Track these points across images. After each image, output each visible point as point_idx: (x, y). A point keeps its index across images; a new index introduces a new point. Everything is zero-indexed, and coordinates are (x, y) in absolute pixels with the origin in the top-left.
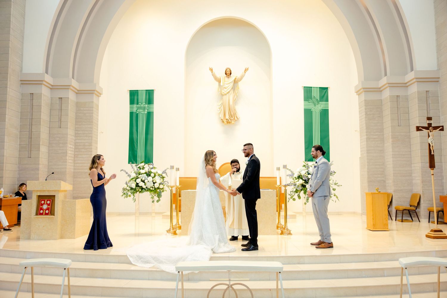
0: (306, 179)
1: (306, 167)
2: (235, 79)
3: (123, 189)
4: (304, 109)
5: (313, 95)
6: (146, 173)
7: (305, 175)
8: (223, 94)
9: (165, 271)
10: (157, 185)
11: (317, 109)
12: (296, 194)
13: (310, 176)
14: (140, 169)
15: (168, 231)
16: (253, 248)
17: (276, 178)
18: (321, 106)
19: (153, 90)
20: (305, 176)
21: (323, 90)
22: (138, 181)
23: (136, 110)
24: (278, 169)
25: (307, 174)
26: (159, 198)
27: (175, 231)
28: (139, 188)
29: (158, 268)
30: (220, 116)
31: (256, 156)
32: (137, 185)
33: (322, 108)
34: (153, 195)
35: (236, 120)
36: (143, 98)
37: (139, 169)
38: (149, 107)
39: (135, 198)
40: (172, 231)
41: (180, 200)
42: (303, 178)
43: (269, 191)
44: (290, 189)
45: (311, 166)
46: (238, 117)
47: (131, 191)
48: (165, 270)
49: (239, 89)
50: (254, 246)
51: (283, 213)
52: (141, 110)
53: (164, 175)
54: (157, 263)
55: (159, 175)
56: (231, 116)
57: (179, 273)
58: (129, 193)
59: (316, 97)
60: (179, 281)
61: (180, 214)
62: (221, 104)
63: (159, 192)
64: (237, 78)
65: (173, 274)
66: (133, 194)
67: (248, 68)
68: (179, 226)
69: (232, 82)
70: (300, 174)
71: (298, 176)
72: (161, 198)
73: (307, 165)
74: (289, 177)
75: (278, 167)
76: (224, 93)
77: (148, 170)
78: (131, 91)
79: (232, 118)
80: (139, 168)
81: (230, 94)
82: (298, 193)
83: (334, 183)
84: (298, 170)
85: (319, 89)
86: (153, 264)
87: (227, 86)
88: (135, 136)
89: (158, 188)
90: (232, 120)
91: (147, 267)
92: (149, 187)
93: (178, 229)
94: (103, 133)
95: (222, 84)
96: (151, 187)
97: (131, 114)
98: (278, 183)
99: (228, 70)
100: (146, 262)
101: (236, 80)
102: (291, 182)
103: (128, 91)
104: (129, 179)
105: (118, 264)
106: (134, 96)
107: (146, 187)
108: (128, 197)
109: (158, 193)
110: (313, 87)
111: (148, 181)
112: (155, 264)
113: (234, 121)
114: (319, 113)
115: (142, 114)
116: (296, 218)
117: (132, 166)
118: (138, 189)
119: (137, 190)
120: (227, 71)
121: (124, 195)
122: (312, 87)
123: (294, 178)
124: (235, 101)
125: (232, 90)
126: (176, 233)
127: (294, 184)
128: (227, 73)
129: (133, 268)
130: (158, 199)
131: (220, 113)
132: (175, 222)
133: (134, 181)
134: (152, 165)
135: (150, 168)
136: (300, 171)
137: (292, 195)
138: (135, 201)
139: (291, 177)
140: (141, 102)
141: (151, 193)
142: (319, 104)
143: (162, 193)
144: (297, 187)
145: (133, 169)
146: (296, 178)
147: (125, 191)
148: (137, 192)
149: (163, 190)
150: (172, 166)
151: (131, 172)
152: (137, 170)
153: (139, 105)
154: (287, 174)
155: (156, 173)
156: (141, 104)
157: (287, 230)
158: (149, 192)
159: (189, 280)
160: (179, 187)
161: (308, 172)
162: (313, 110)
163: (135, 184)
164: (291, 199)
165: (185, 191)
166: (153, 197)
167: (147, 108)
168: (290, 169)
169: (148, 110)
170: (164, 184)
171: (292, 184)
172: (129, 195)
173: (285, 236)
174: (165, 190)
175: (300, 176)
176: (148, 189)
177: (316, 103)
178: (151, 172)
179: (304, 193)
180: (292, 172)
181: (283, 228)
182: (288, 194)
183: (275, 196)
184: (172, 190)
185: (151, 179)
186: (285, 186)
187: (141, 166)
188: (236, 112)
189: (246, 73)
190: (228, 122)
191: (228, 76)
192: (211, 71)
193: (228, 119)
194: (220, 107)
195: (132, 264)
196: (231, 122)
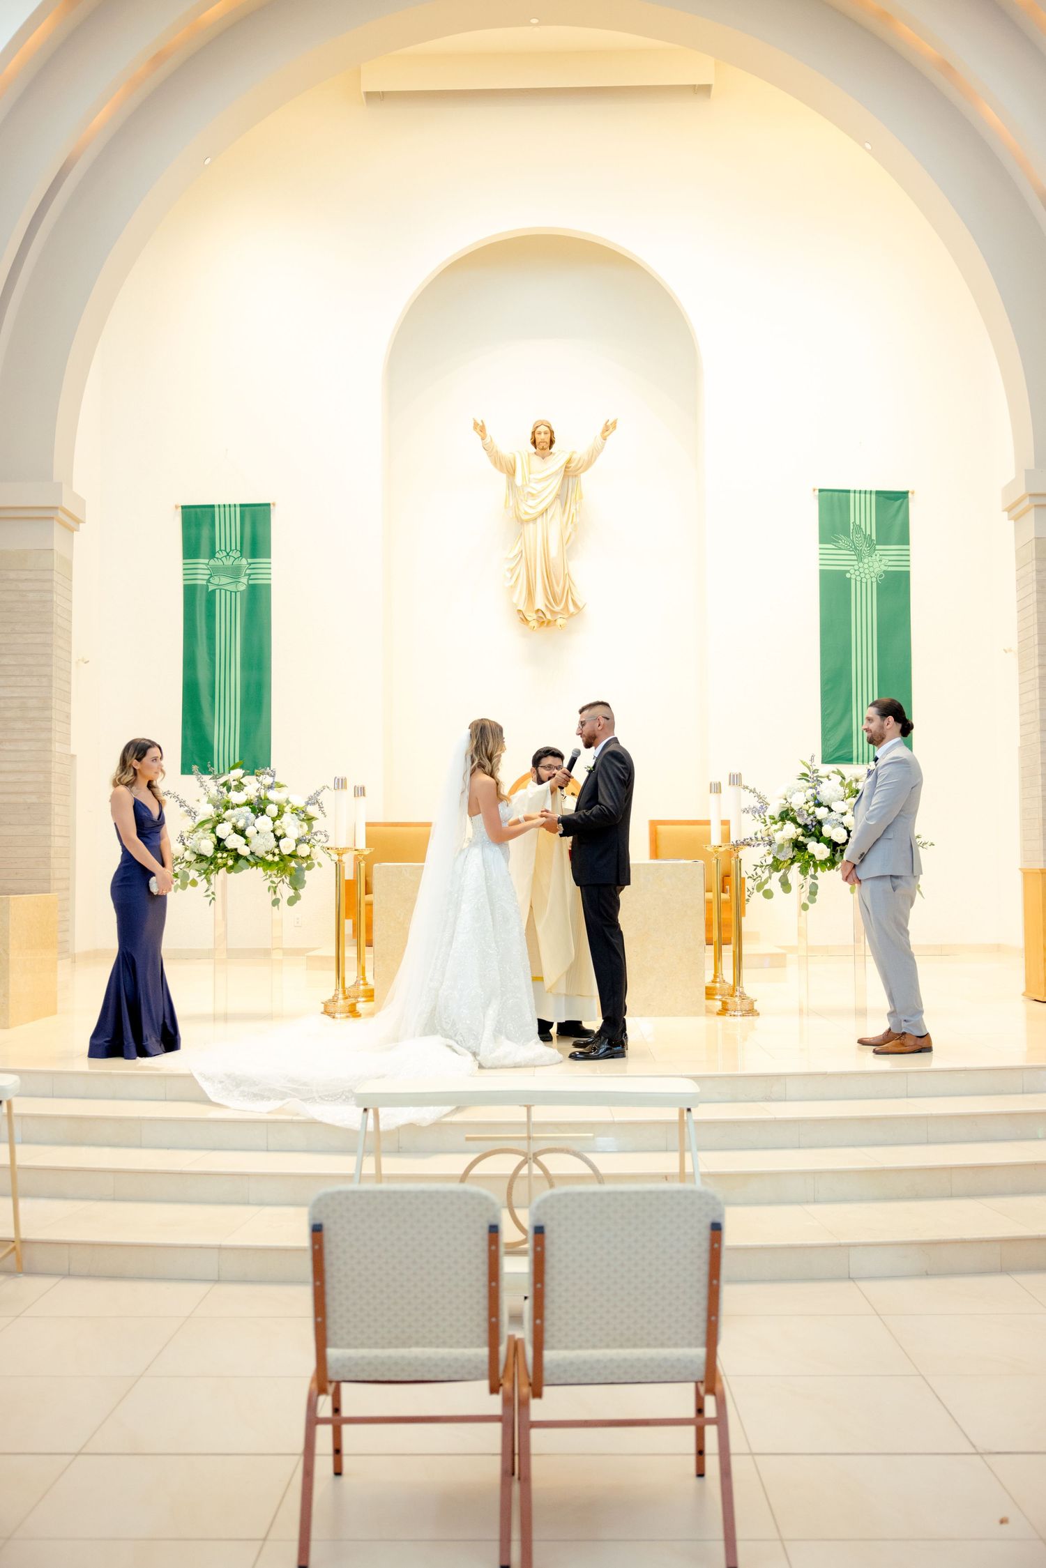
0: (809, 822)
1: (808, 781)
2: (569, 461)
4: (822, 572)
5: (852, 520)
6: (249, 803)
7: (806, 807)
8: (525, 517)
9: (320, 1123)
10: (287, 846)
11: (867, 571)
12: (777, 876)
14: (229, 790)
15: (330, 1005)
16: (607, 1049)
17: (709, 822)
18: (882, 561)
19: (269, 505)
20: (805, 812)
21: (891, 501)
22: (224, 830)
23: (207, 577)
24: (716, 788)
25: (811, 803)
26: (295, 889)
27: (354, 1005)
28: (225, 855)
29: (298, 1114)
30: (515, 601)
32: (220, 844)
33: (885, 568)
34: (276, 880)
35: (572, 615)
36: (228, 533)
37: (224, 790)
38: (252, 566)
39: (212, 889)
40: (341, 1002)
41: (370, 904)
42: (799, 820)
43: (677, 865)
44: (752, 858)
45: (828, 777)
46: (580, 605)
47: (198, 865)
48: (319, 1117)
49: (581, 498)
50: (612, 1043)
51: (728, 951)
52: (224, 580)
53: (313, 810)
55: (296, 811)
56: (552, 597)
58: (193, 874)
59: (863, 526)
60: (367, 1152)
61: (368, 954)
62: (516, 556)
63: (296, 869)
64: (576, 457)
65: (346, 1130)
66: (205, 878)
67: (615, 423)
68: (366, 991)
69: (556, 473)
70: (787, 805)
71: (782, 812)
72: (301, 892)
73: (814, 773)
74: (750, 816)
75: (716, 780)
76: (526, 513)
77: (258, 794)
78: (187, 510)
79: (557, 604)
80: (224, 784)
81: (549, 517)
82: (782, 871)
84: (782, 791)
85: (874, 496)
87: (539, 487)
88: (202, 675)
89: (292, 856)
90: (559, 613)
91: (261, 1110)
92: (260, 852)
93: (363, 999)
94: (86, 662)
95: (518, 480)
96: (267, 852)
97: (190, 592)
98: (716, 840)
99: (543, 429)
100: (255, 1095)
101: (572, 465)
102: (756, 834)
103: (177, 507)
104: (191, 822)
105: (163, 1102)
106: (198, 525)
107: (252, 853)
108: (189, 886)
109: (294, 873)
110: (852, 489)
111: (258, 833)
112: (287, 1099)
113: (566, 616)
114: (875, 585)
115: (228, 593)
116: (785, 967)
118: (222, 858)
119: (220, 861)
120: (540, 433)
122: (848, 491)
123: (768, 821)
124: (569, 545)
125: (558, 503)
126: (355, 1011)
127: (767, 839)
128: (537, 441)
129: (214, 1113)
130: (292, 892)
131: (513, 587)
132: (351, 977)
133: (210, 831)
134: (271, 776)
135: (263, 787)
136: (789, 793)
137: (760, 876)
138: (213, 899)
139: (758, 818)
140: (225, 551)
141: (269, 873)
142: (876, 552)
143: (307, 873)
144: (776, 850)
145: (205, 789)
146: (772, 821)
147: (179, 865)
148: (219, 869)
149: (309, 862)
150: (339, 779)
151: (198, 801)
152: (216, 794)
153: (217, 558)
154: (745, 806)
155: (285, 804)
156: (226, 556)
157: (743, 997)
158: (260, 869)
159: (399, 1152)
160: (365, 856)
161: (815, 799)
162: (851, 574)
163: (213, 843)
164: (758, 891)
165: (385, 866)
166: (274, 885)
167: (248, 572)
168: (754, 789)
169: (249, 579)
170: (312, 840)
171: (760, 839)
172: (194, 880)
173: (733, 1017)
174: (316, 864)
175: (790, 811)
176: (256, 858)
177: (865, 549)
178: (268, 799)
179: (800, 871)
180: (759, 797)
181: (727, 992)
182: (745, 877)
183: (702, 880)
184: (342, 861)
185: (266, 825)
186: (734, 845)
187: (231, 779)
188: (571, 585)
189: (608, 438)
190: (543, 622)
191: (543, 451)
192: (480, 432)
193: (544, 610)
194: (512, 565)
195: (210, 1100)
196: (556, 621)
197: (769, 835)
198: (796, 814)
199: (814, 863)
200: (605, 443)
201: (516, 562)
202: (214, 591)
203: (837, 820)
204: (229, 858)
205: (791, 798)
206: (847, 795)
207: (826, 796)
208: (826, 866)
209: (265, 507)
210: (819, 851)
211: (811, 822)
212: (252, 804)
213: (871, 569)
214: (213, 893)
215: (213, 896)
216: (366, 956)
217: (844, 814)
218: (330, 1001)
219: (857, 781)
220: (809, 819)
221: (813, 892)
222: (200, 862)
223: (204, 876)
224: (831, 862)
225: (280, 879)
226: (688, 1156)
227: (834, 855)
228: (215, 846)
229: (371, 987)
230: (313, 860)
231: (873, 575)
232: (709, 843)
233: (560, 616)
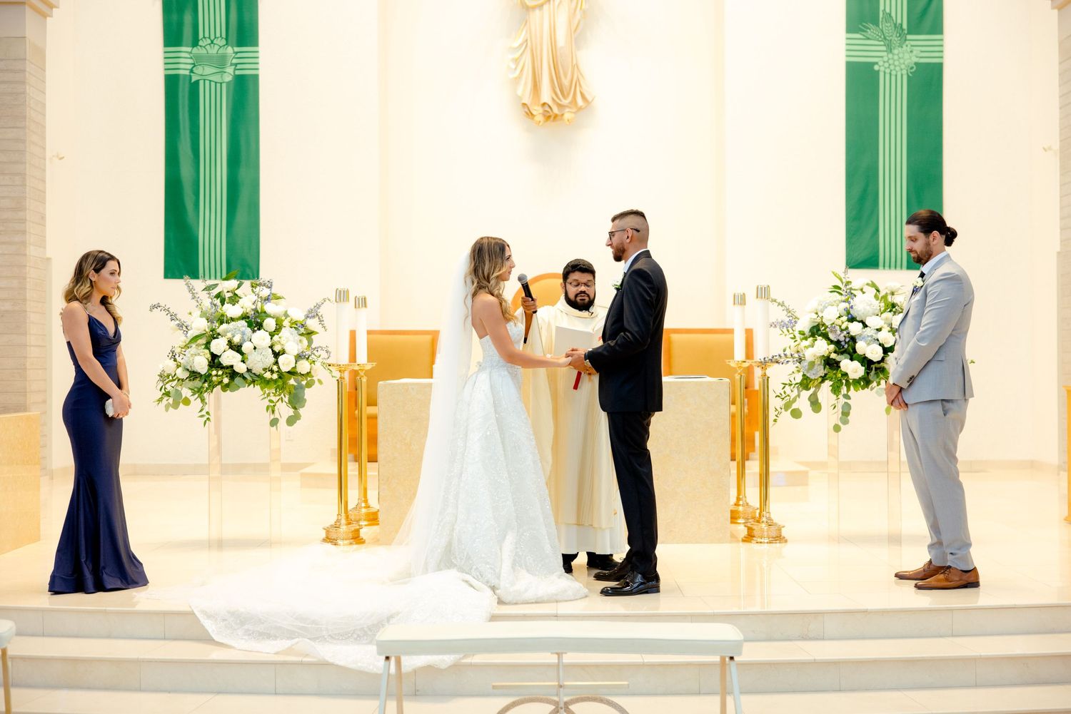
0: (842, 338)
1: (841, 294)
3: (161, 376)
4: (849, 65)
5: (882, 8)
6: (245, 317)
7: (839, 322)
8: (531, 4)
9: (332, 664)
10: (286, 363)
11: (897, 63)
12: (806, 394)
13: (855, 328)
14: (223, 303)
15: (332, 530)
16: (642, 584)
18: (913, 52)
20: (838, 328)
22: (219, 346)
23: (189, 67)
24: (740, 300)
25: (845, 318)
26: (295, 408)
27: (357, 531)
28: (220, 373)
29: (307, 655)
30: (520, 92)
32: (214, 361)
33: (917, 60)
34: (275, 399)
35: (580, 109)
36: (214, 20)
37: (218, 302)
38: (239, 55)
39: (206, 409)
40: (344, 528)
42: (831, 336)
43: (701, 382)
44: (782, 375)
45: (862, 290)
46: (590, 99)
47: (191, 383)
48: (331, 660)
50: (644, 577)
51: (753, 467)
52: (209, 70)
53: (312, 324)
55: (295, 325)
56: (560, 89)
57: (387, 662)
58: (186, 392)
59: (893, 14)
60: (390, 695)
62: (522, 44)
63: (295, 388)
65: (361, 673)
66: (199, 396)
68: (368, 514)
70: (819, 320)
71: (813, 327)
72: (301, 411)
73: (846, 285)
74: (778, 330)
75: (740, 291)
77: (254, 307)
79: (565, 97)
80: (218, 296)
82: (812, 390)
84: (813, 304)
88: (186, 171)
89: (292, 373)
90: (567, 106)
91: (268, 650)
92: (258, 369)
93: (366, 523)
94: (61, 159)
96: (265, 369)
97: (172, 83)
98: (739, 354)
100: (261, 634)
102: (784, 351)
104: (183, 338)
105: (162, 642)
106: (181, 11)
107: (249, 370)
108: (181, 404)
109: (293, 391)
111: (255, 348)
113: (574, 110)
114: (905, 78)
115: (213, 84)
116: (807, 485)
117: (191, 290)
118: (217, 375)
119: (214, 379)
121: (166, 398)
123: (798, 337)
124: (578, 34)
126: (359, 537)
127: (796, 355)
129: (217, 654)
130: (291, 412)
131: (517, 80)
132: (353, 496)
133: (203, 347)
134: (266, 286)
135: (259, 299)
136: (820, 307)
137: (789, 396)
138: (208, 419)
139: (786, 332)
140: (209, 38)
141: (267, 392)
142: (907, 42)
143: (307, 390)
144: (807, 368)
145: (197, 302)
146: (802, 336)
147: (170, 383)
148: (213, 387)
149: (309, 379)
151: (190, 314)
152: (210, 307)
153: (201, 46)
154: (772, 319)
155: (283, 318)
156: (210, 44)
157: (770, 524)
158: (258, 387)
159: (416, 695)
160: (367, 371)
161: (848, 313)
162: (880, 66)
163: (208, 359)
164: (786, 410)
165: (390, 384)
166: (272, 404)
167: (235, 61)
168: (783, 302)
169: (235, 69)
170: (313, 356)
171: (789, 355)
172: (186, 397)
173: (760, 544)
174: (316, 382)
175: (821, 326)
176: (253, 375)
177: (895, 39)
178: (265, 312)
179: (832, 390)
180: (788, 310)
181: (754, 518)
182: (772, 395)
183: (727, 400)
184: (344, 378)
185: (264, 340)
186: (761, 362)
187: (225, 291)
188: (580, 77)
190: (549, 117)
193: (550, 103)
194: (517, 55)
195: (214, 640)
196: (563, 115)
197: (798, 352)
198: (828, 330)
199: (847, 381)
201: (521, 52)
202: (197, 82)
203: (872, 336)
204: (224, 376)
205: (822, 312)
206: (882, 309)
207: (860, 311)
208: (860, 384)
210: (853, 369)
211: (843, 339)
212: (248, 317)
213: (902, 61)
214: (208, 413)
215: (207, 416)
216: (369, 473)
217: (879, 330)
218: (332, 526)
219: (893, 294)
220: (842, 335)
221: (846, 412)
222: (194, 379)
223: (197, 394)
224: (865, 382)
225: (278, 398)
226: (729, 700)
227: (868, 374)
228: (210, 362)
229: (375, 510)
230: (313, 377)
231: (903, 66)
232: (732, 357)
233: (567, 110)
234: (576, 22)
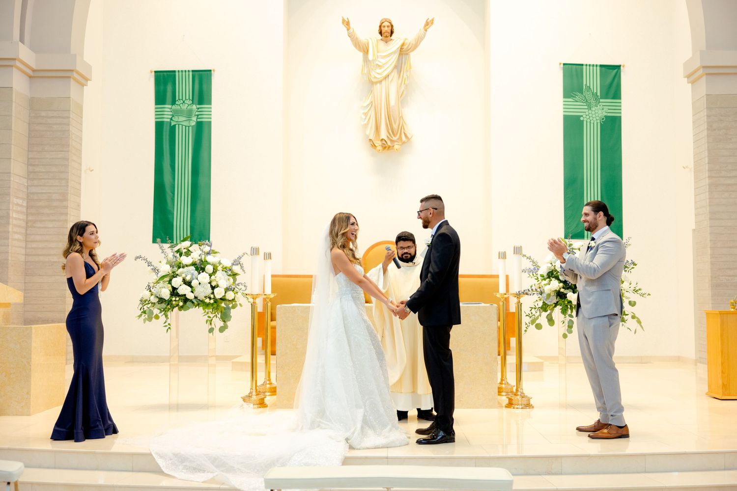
2: (403, 45)
3: (141, 301)
4: (565, 117)
5: (585, 83)
6: (194, 264)
8: (374, 80)
10: (219, 293)
11: (594, 116)
12: (545, 314)
14: (181, 255)
15: (247, 399)
16: (443, 437)
17: (497, 276)
18: (604, 109)
19: (210, 71)
21: (611, 70)
22: (177, 282)
23: (170, 117)
26: (224, 321)
27: (263, 399)
28: (177, 299)
29: (223, 484)
30: (368, 133)
31: (451, 224)
32: (174, 292)
33: (606, 114)
34: (212, 316)
35: (404, 143)
36: (184, 89)
37: (178, 255)
38: (200, 110)
39: (169, 321)
40: (254, 397)
41: (274, 328)
42: (561, 278)
43: (479, 307)
44: (529, 302)
46: (410, 137)
47: (159, 305)
48: (239, 488)
49: (410, 68)
50: (445, 432)
51: (512, 359)
52: (181, 119)
53: (236, 269)
54: (222, 471)
55: (225, 269)
56: (392, 131)
58: (156, 311)
59: (592, 87)
61: (273, 359)
62: (368, 105)
63: (224, 308)
64: (407, 42)
66: (164, 314)
67: (433, 20)
68: (270, 388)
69: (394, 52)
70: (553, 268)
71: (549, 272)
72: (228, 323)
73: (569, 246)
74: (526, 274)
75: (502, 250)
76: (375, 77)
77: (200, 258)
78: (158, 74)
79: (395, 136)
80: (178, 251)
81: (390, 80)
82: (549, 312)
83: (632, 288)
84: (549, 258)
85: (598, 68)
86: (212, 472)
87: (383, 61)
88: (167, 178)
89: (223, 299)
90: (396, 141)
91: (198, 479)
92: (201, 297)
93: (269, 394)
94: (91, 171)
95: (370, 57)
96: (206, 297)
97: (159, 126)
98: (502, 290)
100: (194, 469)
101: (405, 47)
102: (531, 287)
103: (151, 72)
104: (155, 277)
105: (131, 474)
106: (165, 84)
107: (196, 298)
108: (153, 318)
109: (223, 310)
110: (584, 63)
111: (200, 284)
112: (217, 473)
113: (400, 143)
114: (599, 124)
115: (184, 127)
116: (543, 371)
117: (161, 247)
118: (175, 301)
119: (174, 303)
120: (384, 27)
121: (144, 315)
122: (582, 65)
123: (540, 278)
124: (403, 98)
125: (395, 71)
126: (264, 403)
127: (539, 290)
128: (383, 32)
129: (165, 482)
130: (222, 324)
131: (366, 126)
132: (261, 377)
133: (167, 283)
134: (209, 246)
135: (203, 253)
137: (534, 315)
138: (169, 328)
139: (532, 275)
140: (182, 100)
141: (207, 311)
142: (600, 103)
143: (232, 310)
144: (545, 298)
145: (165, 254)
146: (542, 278)
147: (147, 305)
148: (173, 308)
149: (234, 303)
150: (254, 248)
151: (160, 262)
152: (172, 258)
153: (177, 105)
154: (523, 268)
155: (218, 265)
156: (182, 103)
157: (523, 397)
158: (201, 308)
160: (271, 299)
162: (584, 118)
163: (170, 290)
164: (532, 325)
165: (284, 306)
166: (210, 319)
167: (197, 113)
168: (530, 257)
169: (197, 118)
170: (236, 289)
171: (534, 290)
172: (156, 314)
173: (516, 409)
174: (238, 305)
175: (554, 272)
176: (198, 301)
177: (593, 101)
178: (207, 261)
179: (561, 312)
180: (533, 262)
181: (512, 392)
182: (524, 315)
183: (496, 317)
184: (255, 303)
185: (205, 279)
186: (517, 294)
187: (183, 248)
188: (404, 124)
189: (428, 30)
190: (386, 147)
191: (387, 38)
192: (347, 26)
193: (386, 139)
194: (366, 111)
195: (163, 472)
196: (393, 146)
197: (540, 288)
198: (559, 274)
199: (571, 306)
200: (426, 33)
201: (369, 108)
202: (175, 126)
204: (180, 301)
205: (555, 263)
209: (208, 72)
212: (196, 264)
213: (597, 115)
214: (169, 324)
215: (169, 326)
216: (271, 362)
218: (247, 396)
221: (570, 326)
222: (161, 303)
223: (163, 313)
225: (214, 315)
228: (171, 292)
229: (274, 386)
230: (236, 302)
231: (598, 118)
232: (498, 291)
233: (396, 143)
234: (401, 92)
